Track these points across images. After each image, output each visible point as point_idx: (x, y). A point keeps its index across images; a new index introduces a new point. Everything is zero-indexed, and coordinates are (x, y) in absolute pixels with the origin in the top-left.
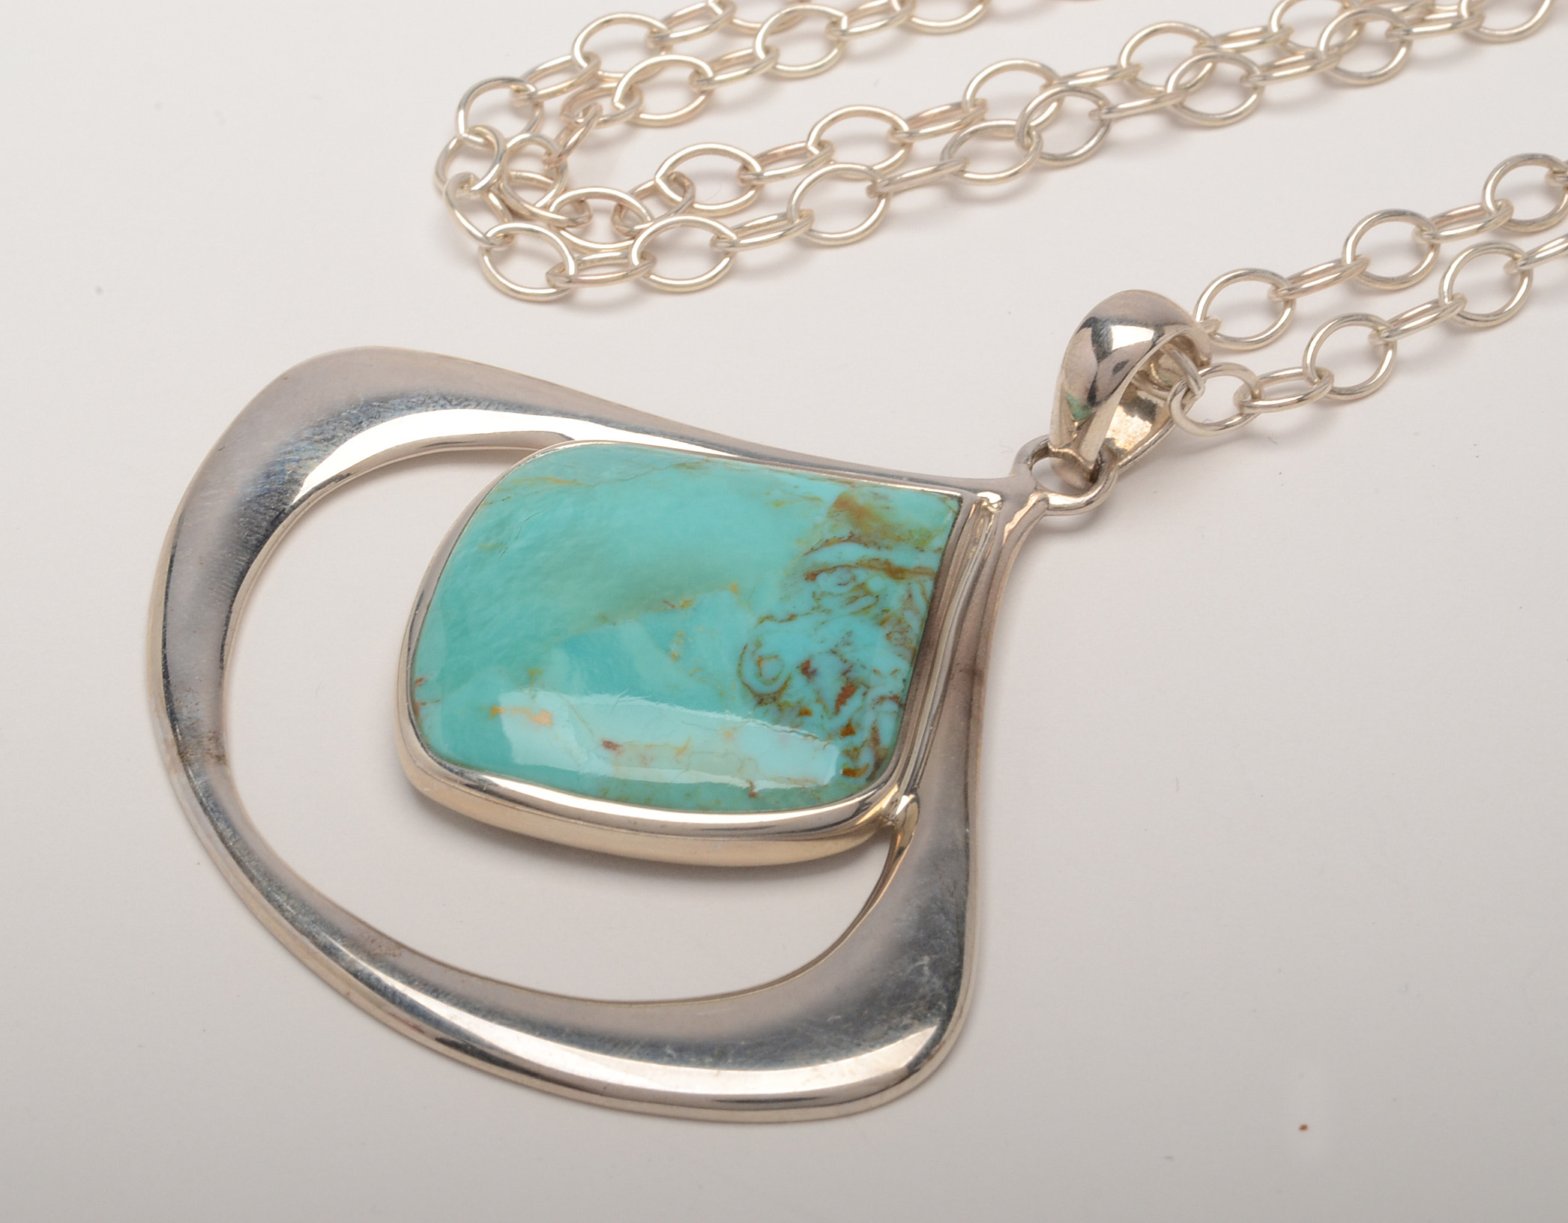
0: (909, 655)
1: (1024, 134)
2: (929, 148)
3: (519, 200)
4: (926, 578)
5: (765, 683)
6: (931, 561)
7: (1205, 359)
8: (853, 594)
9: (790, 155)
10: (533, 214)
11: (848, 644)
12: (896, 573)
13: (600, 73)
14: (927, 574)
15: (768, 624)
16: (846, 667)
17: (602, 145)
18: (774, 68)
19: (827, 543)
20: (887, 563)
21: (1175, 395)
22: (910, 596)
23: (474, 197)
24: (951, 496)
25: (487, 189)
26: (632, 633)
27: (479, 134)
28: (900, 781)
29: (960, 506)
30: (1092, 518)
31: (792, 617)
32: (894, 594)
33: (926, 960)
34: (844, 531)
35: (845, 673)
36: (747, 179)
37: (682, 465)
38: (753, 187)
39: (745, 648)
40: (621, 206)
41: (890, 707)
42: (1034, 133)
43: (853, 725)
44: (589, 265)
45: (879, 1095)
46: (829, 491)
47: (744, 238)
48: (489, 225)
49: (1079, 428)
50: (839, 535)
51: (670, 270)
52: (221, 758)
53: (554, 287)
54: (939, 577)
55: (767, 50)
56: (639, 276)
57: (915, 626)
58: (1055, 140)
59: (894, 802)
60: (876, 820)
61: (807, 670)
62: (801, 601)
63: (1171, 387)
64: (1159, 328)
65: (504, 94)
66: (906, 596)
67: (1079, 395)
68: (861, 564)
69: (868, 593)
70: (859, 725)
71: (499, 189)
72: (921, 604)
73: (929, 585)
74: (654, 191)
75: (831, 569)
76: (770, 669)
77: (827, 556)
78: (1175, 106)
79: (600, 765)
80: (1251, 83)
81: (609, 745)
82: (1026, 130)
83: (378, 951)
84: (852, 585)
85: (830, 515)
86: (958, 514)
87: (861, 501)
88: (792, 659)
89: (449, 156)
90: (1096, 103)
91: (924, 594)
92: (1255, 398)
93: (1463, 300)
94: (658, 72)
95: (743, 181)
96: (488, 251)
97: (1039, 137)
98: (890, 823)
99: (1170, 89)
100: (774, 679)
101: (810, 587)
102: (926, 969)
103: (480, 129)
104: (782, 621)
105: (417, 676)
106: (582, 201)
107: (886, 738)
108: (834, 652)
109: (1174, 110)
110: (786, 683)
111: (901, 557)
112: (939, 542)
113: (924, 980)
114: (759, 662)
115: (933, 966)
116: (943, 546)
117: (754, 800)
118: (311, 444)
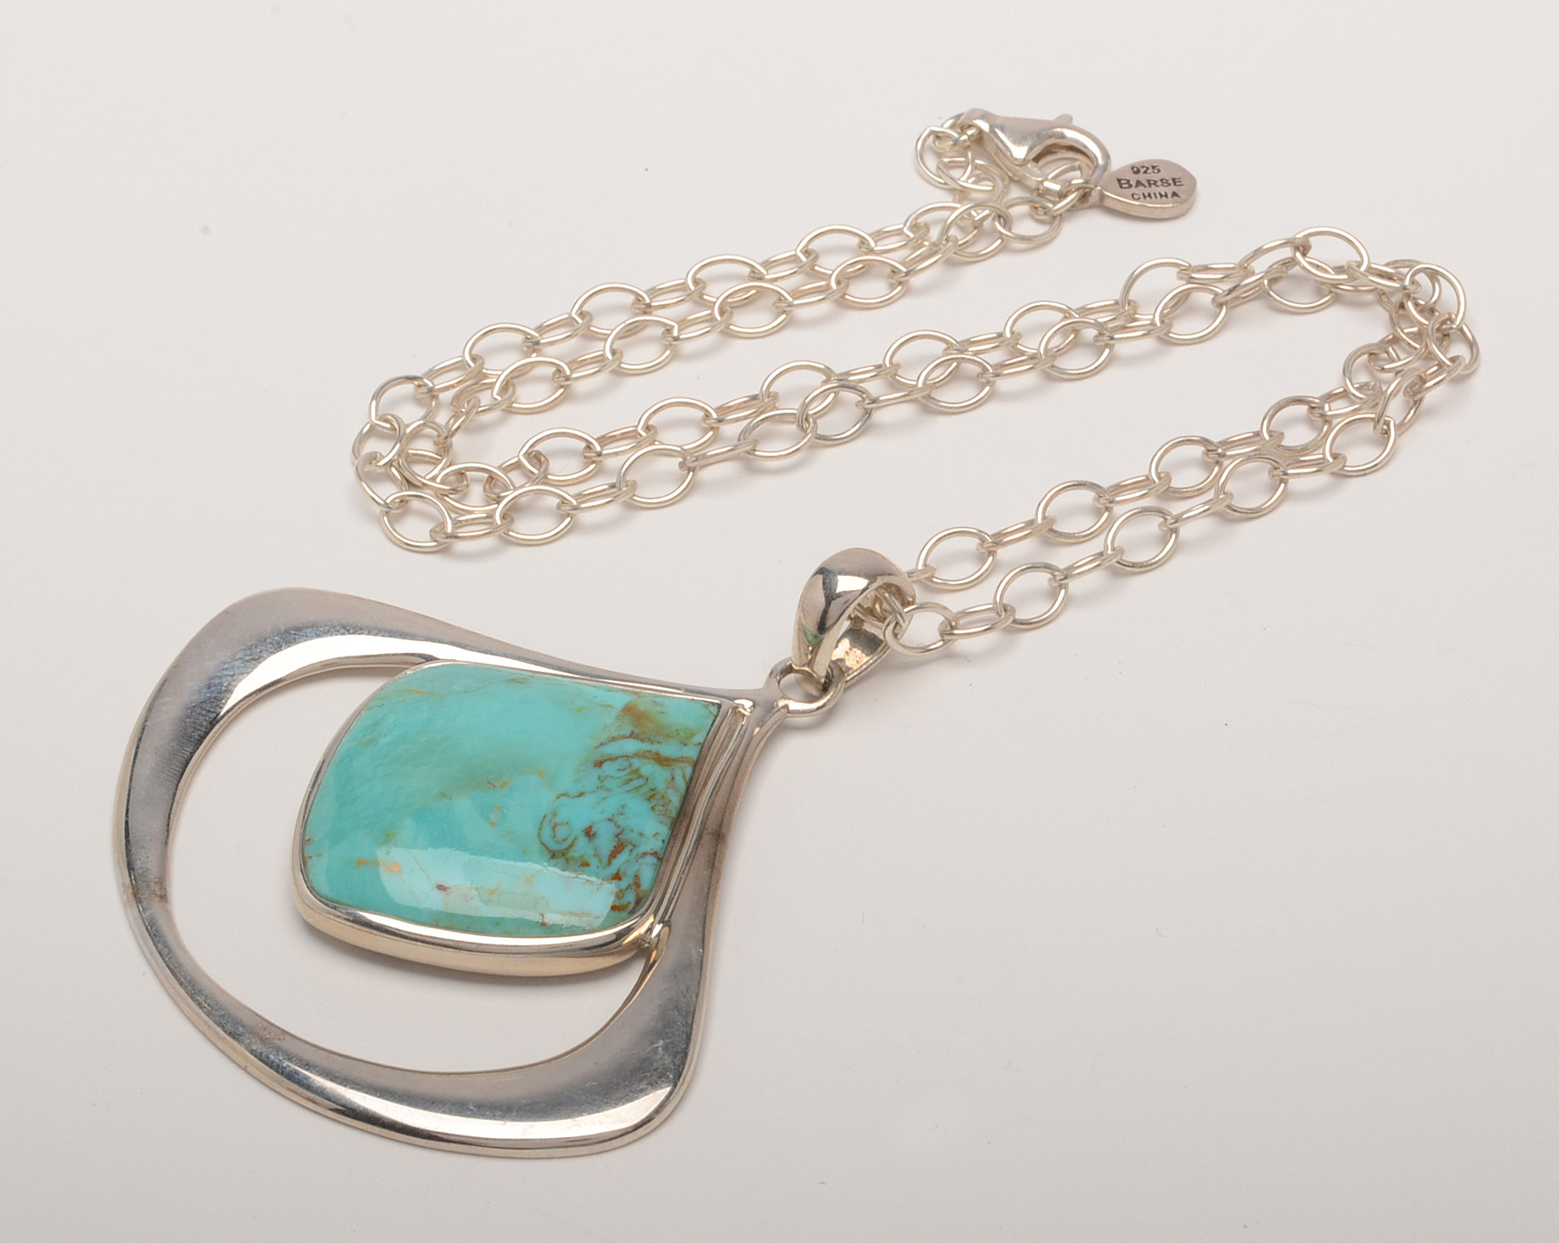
0: (668, 822)
1: (803, 420)
2: (731, 430)
3: (413, 474)
4: (687, 765)
5: (558, 843)
6: (691, 752)
7: (911, 599)
8: (628, 777)
9: (624, 436)
10: (424, 484)
11: (622, 814)
12: (662, 761)
13: (484, 371)
14: (688, 762)
15: (563, 799)
16: (618, 831)
17: (482, 428)
18: (619, 366)
19: (613, 739)
20: (657, 754)
21: (888, 625)
22: (673, 778)
23: (379, 471)
24: (713, 704)
25: (390, 464)
26: (463, 805)
27: (387, 421)
28: (655, 914)
29: (719, 711)
30: (826, 717)
31: (581, 795)
32: (658, 775)
33: (661, 1043)
34: (627, 731)
35: (617, 836)
36: (591, 455)
37: (512, 680)
38: (594, 462)
39: (545, 817)
40: (492, 478)
41: (651, 860)
42: (811, 420)
43: (621, 874)
44: (464, 523)
46: (620, 701)
47: (584, 502)
48: (388, 492)
49: (812, 652)
50: (622, 734)
51: (525, 527)
52: (164, 898)
53: (436, 541)
54: (697, 765)
55: (614, 352)
56: (501, 533)
57: (675, 801)
58: (825, 426)
59: (650, 930)
60: (634, 942)
61: (589, 833)
62: (590, 782)
63: (885, 619)
64: (872, 577)
65: (409, 388)
66: (670, 778)
67: (812, 627)
68: (637, 755)
69: (640, 776)
70: (625, 873)
71: (399, 464)
72: (682, 785)
73: (689, 771)
74: (518, 465)
75: (613, 759)
76: (561, 832)
77: (612, 749)
78: (924, 397)
79: (435, 902)
80: (986, 378)
81: (441, 888)
82: (805, 417)
83: (267, 1037)
84: (628, 770)
85: (618, 718)
86: (716, 717)
87: (642, 707)
88: (579, 825)
89: (362, 438)
90: (861, 396)
91: (684, 777)
92: (952, 628)
93: (1122, 551)
94: (531, 370)
95: (585, 457)
96: (387, 513)
97: (815, 422)
98: (647, 945)
99: (920, 385)
100: (564, 840)
101: (596, 772)
102: (660, 1049)
103: (390, 417)
104: (573, 797)
105: (307, 838)
106: (463, 474)
107: (646, 882)
108: (610, 820)
109: (923, 401)
110: (572, 843)
111: (669, 750)
112: (699, 738)
113: (658, 1057)
114: (554, 828)
115: (666, 1048)
116: (702, 741)
117: (547, 929)
118: (243, 663)
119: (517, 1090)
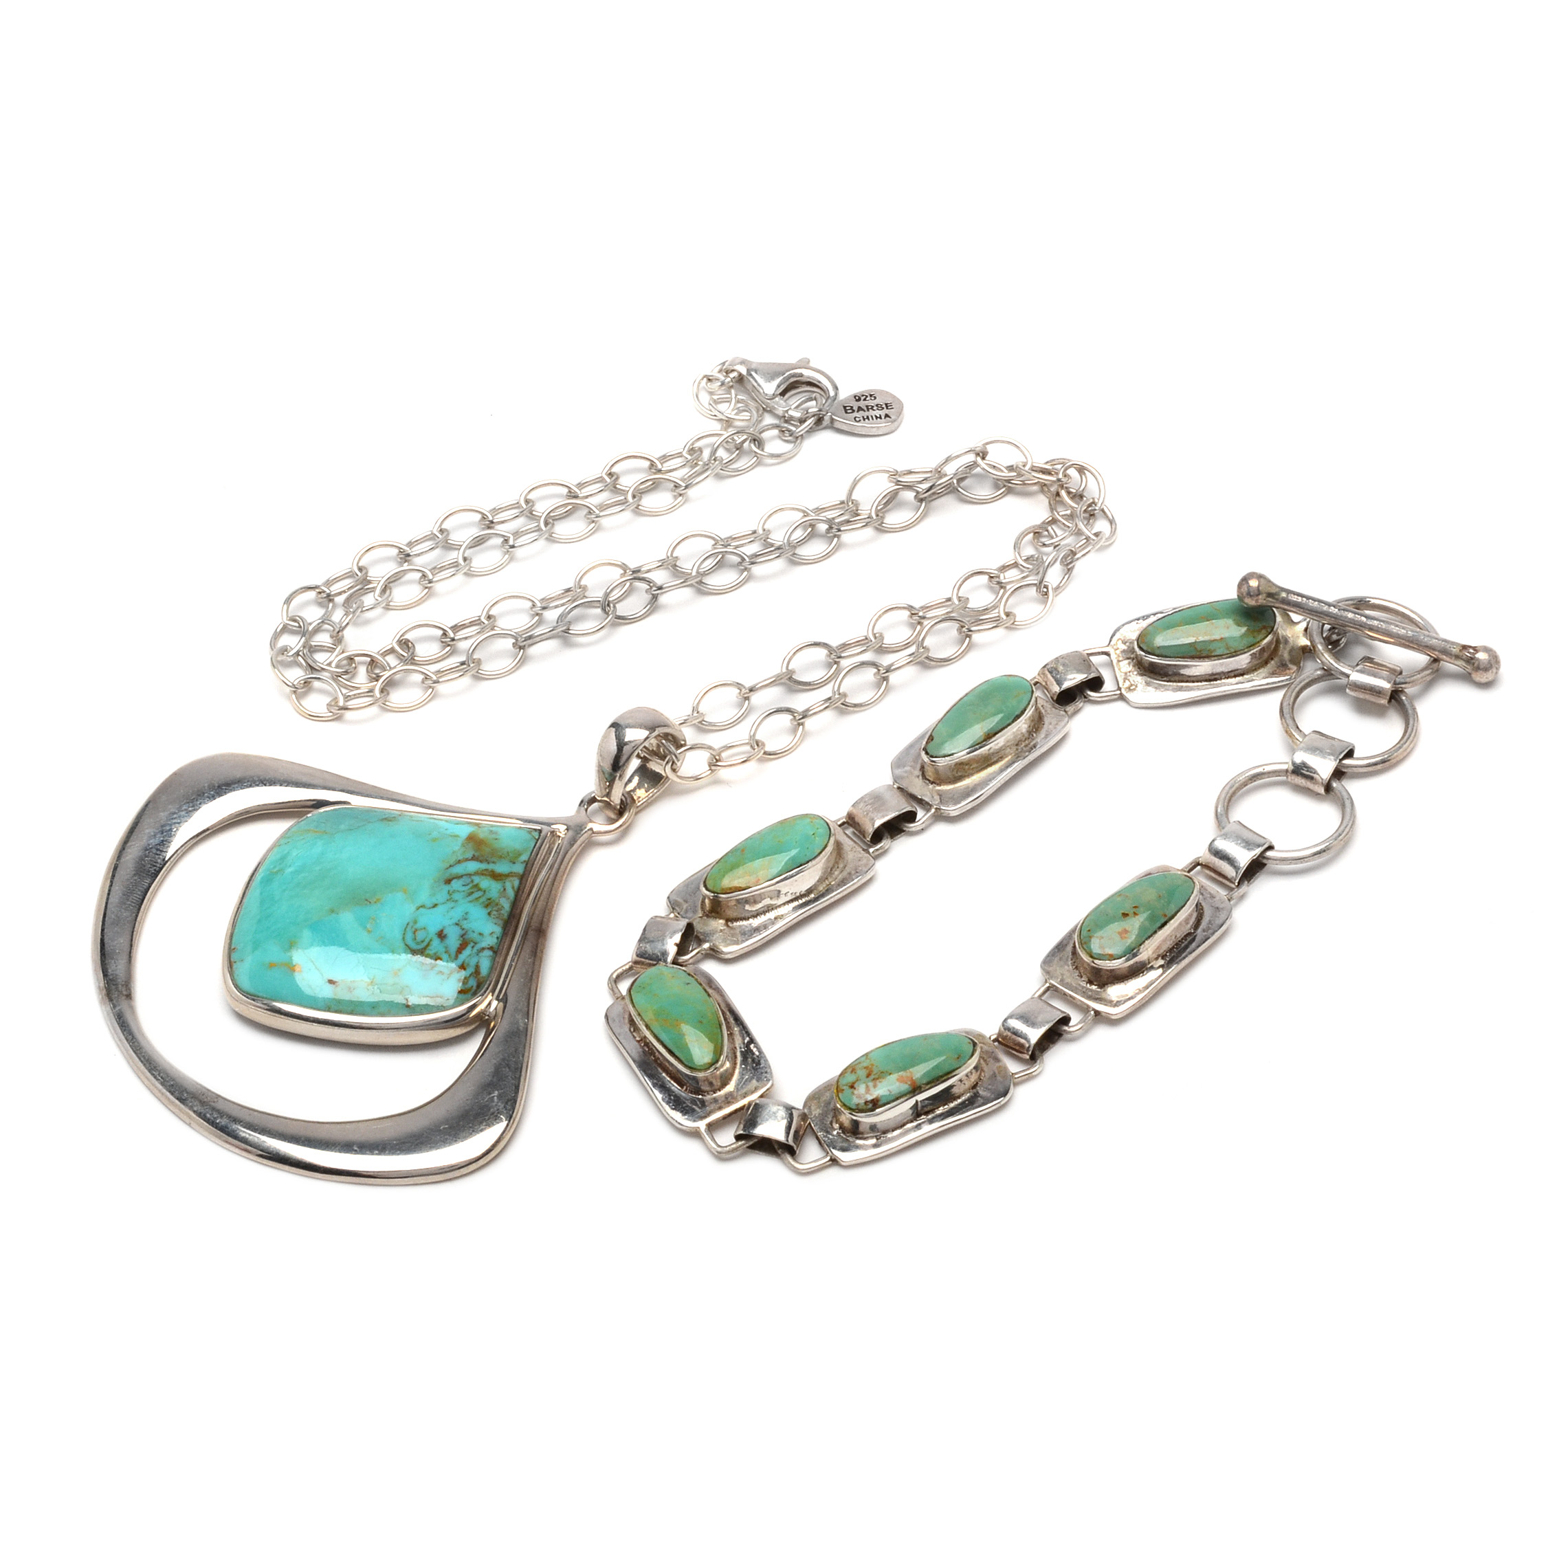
0: (501, 922)
1: (606, 605)
2: (552, 615)
3: (315, 661)
4: (515, 878)
5: (418, 943)
6: (519, 868)
7: (683, 742)
8: (471, 891)
9: (472, 624)
10: (323, 669)
11: (466, 919)
12: (496, 876)
13: (368, 578)
14: (515, 876)
15: (422, 910)
16: (464, 932)
17: (367, 622)
18: (469, 570)
19: (459, 862)
20: (493, 871)
21: (667, 762)
22: (505, 889)
23: (289, 659)
24: (535, 830)
25: (297, 654)
26: (347, 918)
27: (295, 621)
28: (493, 991)
29: (540, 835)
30: (625, 832)
31: (435, 906)
32: (492, 888)
33: (496, 1093)
34: (469, 855)
35: (462, 936)
36: (448, 640)
37: (386, 819)
38: (449, 645)
39: (408, 924)
40: (373, 663)
41: (488, 953)
42: (612, 605)
43: (465, 965)
44: (353, 697)
45: (466, 1168)
46: (464, 831)
47: (441, 677)
48: (296, 674)
49: (609, 786)
50: (467, 857)
51: (397, 697)
52: (129, 996)
53: (331, 712)
54: (523, 878)
55: (465, 559)
56: (380, 703)
57: (506, 905)
58: (623, 609)
59: (490, 1004)
60: (480, 1016)
61: (441, 935)
62: (442, 896)
63: (665, 757)
64: (652, 729)
65: (312, 595)
66: (502, 890)
67: (607, 767)
68: (477, 873)
69: (480, 889)
70: (468, 965)
71: (304, 654)
72: (511, 893)
73: (516, 883)
74: (392, 651)
75: (459, 877)
76: (420, 935)
77: (458, 870)
78: (697, 583)
79: (327, 992)
80: (745, 565)
81: (331, 982)
82: (607, 603)
83: (205, 1100)
84: (471, 885)
85: (463, 845)
86: (538, 840)
87: (482, 836)
88: (433, 930)
89: (276, 636)
90: (649, 585)
91: (513, 888)
92: (717, 761)
93: (845, 695)
94: (402, 576)
95: (442, 642)
96: (295, 692)
97: (614, 607)
98: (487, 1017)
99: (694, 573)
100: (422, 942)
101: (447, 888)
102: (496, 1098)
103: (298, 618)
104: (430, 908)
105: (233, 947)
106: (352, 659)
107: (484, 970)
108: (457, 924)
109: (696, 585)
110: (429, 943)
111: (502, 868)
112: (524, 857)
113: (494, 1104)
114: (414, 933)
115: (500, 1097)
116: (527, 859)
117: (410, 1009)
118: (187, 813)
119: (389, 1132)
